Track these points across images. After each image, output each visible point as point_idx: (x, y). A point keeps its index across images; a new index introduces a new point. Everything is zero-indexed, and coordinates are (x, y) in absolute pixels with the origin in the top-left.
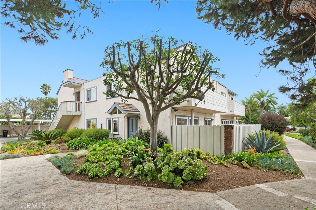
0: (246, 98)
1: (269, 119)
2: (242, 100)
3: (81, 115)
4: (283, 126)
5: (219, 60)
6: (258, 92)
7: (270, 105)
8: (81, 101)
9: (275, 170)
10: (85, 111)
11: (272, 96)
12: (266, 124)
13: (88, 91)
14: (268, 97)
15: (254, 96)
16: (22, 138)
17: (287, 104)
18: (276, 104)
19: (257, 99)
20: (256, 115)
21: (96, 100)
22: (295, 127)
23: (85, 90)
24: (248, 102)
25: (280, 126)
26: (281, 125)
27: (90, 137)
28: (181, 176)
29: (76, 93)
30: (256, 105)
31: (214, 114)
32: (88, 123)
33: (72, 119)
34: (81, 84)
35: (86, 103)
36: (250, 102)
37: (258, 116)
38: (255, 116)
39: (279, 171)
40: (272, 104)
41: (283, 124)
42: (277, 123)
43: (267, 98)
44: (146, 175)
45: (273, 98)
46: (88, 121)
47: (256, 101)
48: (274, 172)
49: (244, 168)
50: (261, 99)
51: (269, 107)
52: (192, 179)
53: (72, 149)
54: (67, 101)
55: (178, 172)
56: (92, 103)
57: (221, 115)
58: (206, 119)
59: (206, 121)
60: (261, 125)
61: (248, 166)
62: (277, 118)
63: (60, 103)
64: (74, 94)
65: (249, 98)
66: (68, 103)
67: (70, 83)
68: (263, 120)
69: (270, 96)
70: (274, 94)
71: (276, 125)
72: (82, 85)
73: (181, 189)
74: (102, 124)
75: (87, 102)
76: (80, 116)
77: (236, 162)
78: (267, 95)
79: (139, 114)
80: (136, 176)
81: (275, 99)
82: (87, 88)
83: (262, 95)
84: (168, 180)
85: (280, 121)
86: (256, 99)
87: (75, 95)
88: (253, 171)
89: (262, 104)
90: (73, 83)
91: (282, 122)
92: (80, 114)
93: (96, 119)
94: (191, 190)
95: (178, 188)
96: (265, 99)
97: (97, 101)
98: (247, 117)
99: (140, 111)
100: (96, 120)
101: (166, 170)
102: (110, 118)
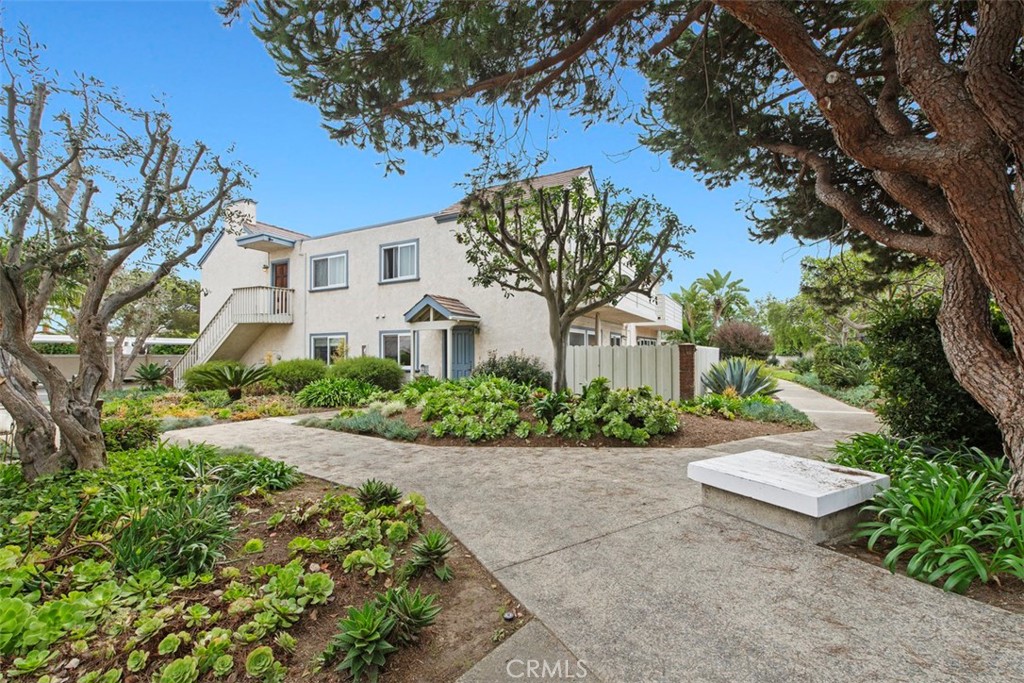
0: (682, 289)
1: (735, 336)
2: (673, 292)
3: (292, 324)
4: (763, 352)
5: (695, 231)
6: (708, 275)
7: (733, 306)
8: (291, 287)
9: (774, 422)
10: (306, 313)
11: (737, 286)
12: (729, 347)
13: (317, 263)
14: (729, 286)
15: (699, 285)
16: (116, 388)
17: (757, 302)
18: (744, 304)
19: (707, 292)
20: (704, 327)
21: (344, 285)
22: (777, 357)
23: (308, 260)
24: (687, 298)
25: (759, 351)
26: (761, 348)
27: (353, 377)
28: (642, 426)
29: (273, 265)
30: (703, 304)
31: (625, 324)
32: (315, 343)
33: (260, 335)
34: (294, 243)
35: (311, 292)
36: (692, 297)
37: (709, 329)
38: (704, 331)
39: (780, 422)
40: (737, 304)
41: (762, 347)
42: (752, 345)
43: (727, 290)
44: (579, 430)
45: (740, 289)
46: (315, 340)
47: (706, 297)
48: (773, 425)
49: (725, 418)
50: (715, 292)
51: (731, 309)
52: (660, 432)
53: (319, 406)
54: (259, 287)
55: (636, 421)
56: (331, 292)
57: (637, 327)
58: (613, 336)
59: (612, 340)
60: (718, 349)
61: (732, 416)
62: (751, 333)
63: (232, 292)
64: (266, 267)
65: (688, 288)
66: (261, 290)
67: (266, 238)
68: (723, 338)
69: (734, 284)
70: (742, 280)
71: (750, 349)
72: (297, 245)
73: (646, 446)
74: (364, 347)
75: (313, 289)
76: (288, 326)
77: (709, 411)
78: (728, 283)
79: (478, 322)
80: (560, 434)
81: (743, 293)
82: (312, 255)
83: (715, 283)
84: (625, 433)
85: (757, 341)
86: (704, 292)
87: (270, 270)
88: (741, 425)
89: (718, 303)
90: (275, 240)
91: (761, 342)
92: (289, 322)
93: (346, 334)
94: (663, 447)
95: (641, 446)
96: (722, 293)
97: (347, 288)
98: (686, 331)
99: (479, 314)
100: (344, 336)
101: (616, 419)
102: (409, 331)
